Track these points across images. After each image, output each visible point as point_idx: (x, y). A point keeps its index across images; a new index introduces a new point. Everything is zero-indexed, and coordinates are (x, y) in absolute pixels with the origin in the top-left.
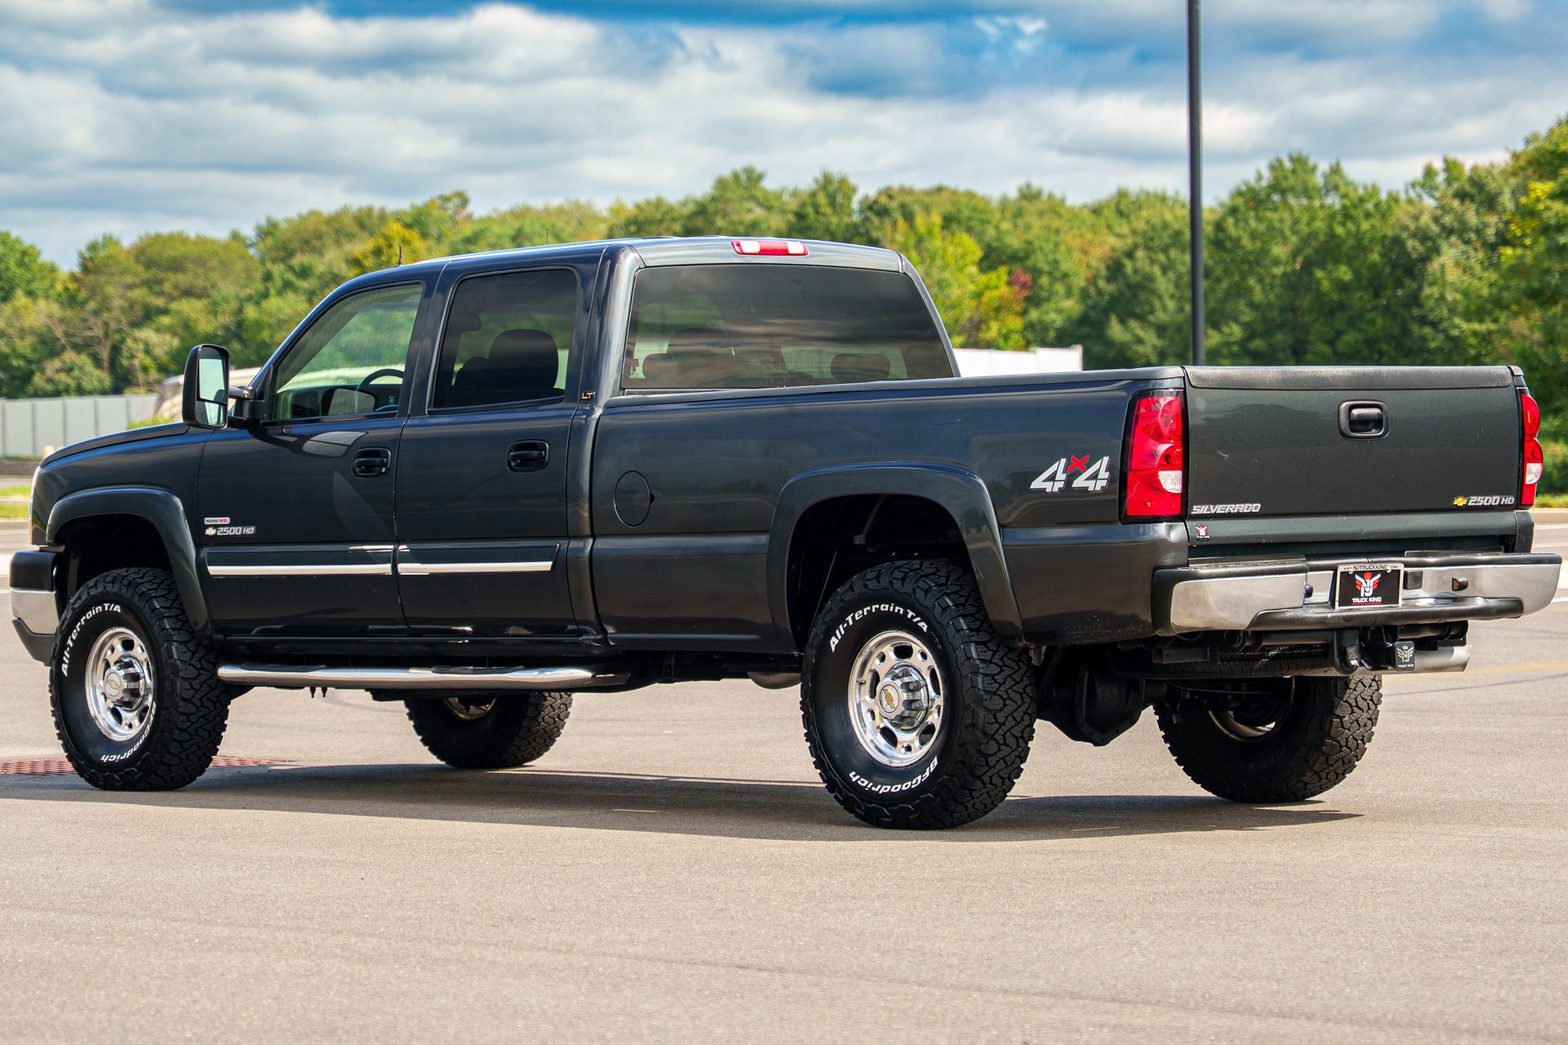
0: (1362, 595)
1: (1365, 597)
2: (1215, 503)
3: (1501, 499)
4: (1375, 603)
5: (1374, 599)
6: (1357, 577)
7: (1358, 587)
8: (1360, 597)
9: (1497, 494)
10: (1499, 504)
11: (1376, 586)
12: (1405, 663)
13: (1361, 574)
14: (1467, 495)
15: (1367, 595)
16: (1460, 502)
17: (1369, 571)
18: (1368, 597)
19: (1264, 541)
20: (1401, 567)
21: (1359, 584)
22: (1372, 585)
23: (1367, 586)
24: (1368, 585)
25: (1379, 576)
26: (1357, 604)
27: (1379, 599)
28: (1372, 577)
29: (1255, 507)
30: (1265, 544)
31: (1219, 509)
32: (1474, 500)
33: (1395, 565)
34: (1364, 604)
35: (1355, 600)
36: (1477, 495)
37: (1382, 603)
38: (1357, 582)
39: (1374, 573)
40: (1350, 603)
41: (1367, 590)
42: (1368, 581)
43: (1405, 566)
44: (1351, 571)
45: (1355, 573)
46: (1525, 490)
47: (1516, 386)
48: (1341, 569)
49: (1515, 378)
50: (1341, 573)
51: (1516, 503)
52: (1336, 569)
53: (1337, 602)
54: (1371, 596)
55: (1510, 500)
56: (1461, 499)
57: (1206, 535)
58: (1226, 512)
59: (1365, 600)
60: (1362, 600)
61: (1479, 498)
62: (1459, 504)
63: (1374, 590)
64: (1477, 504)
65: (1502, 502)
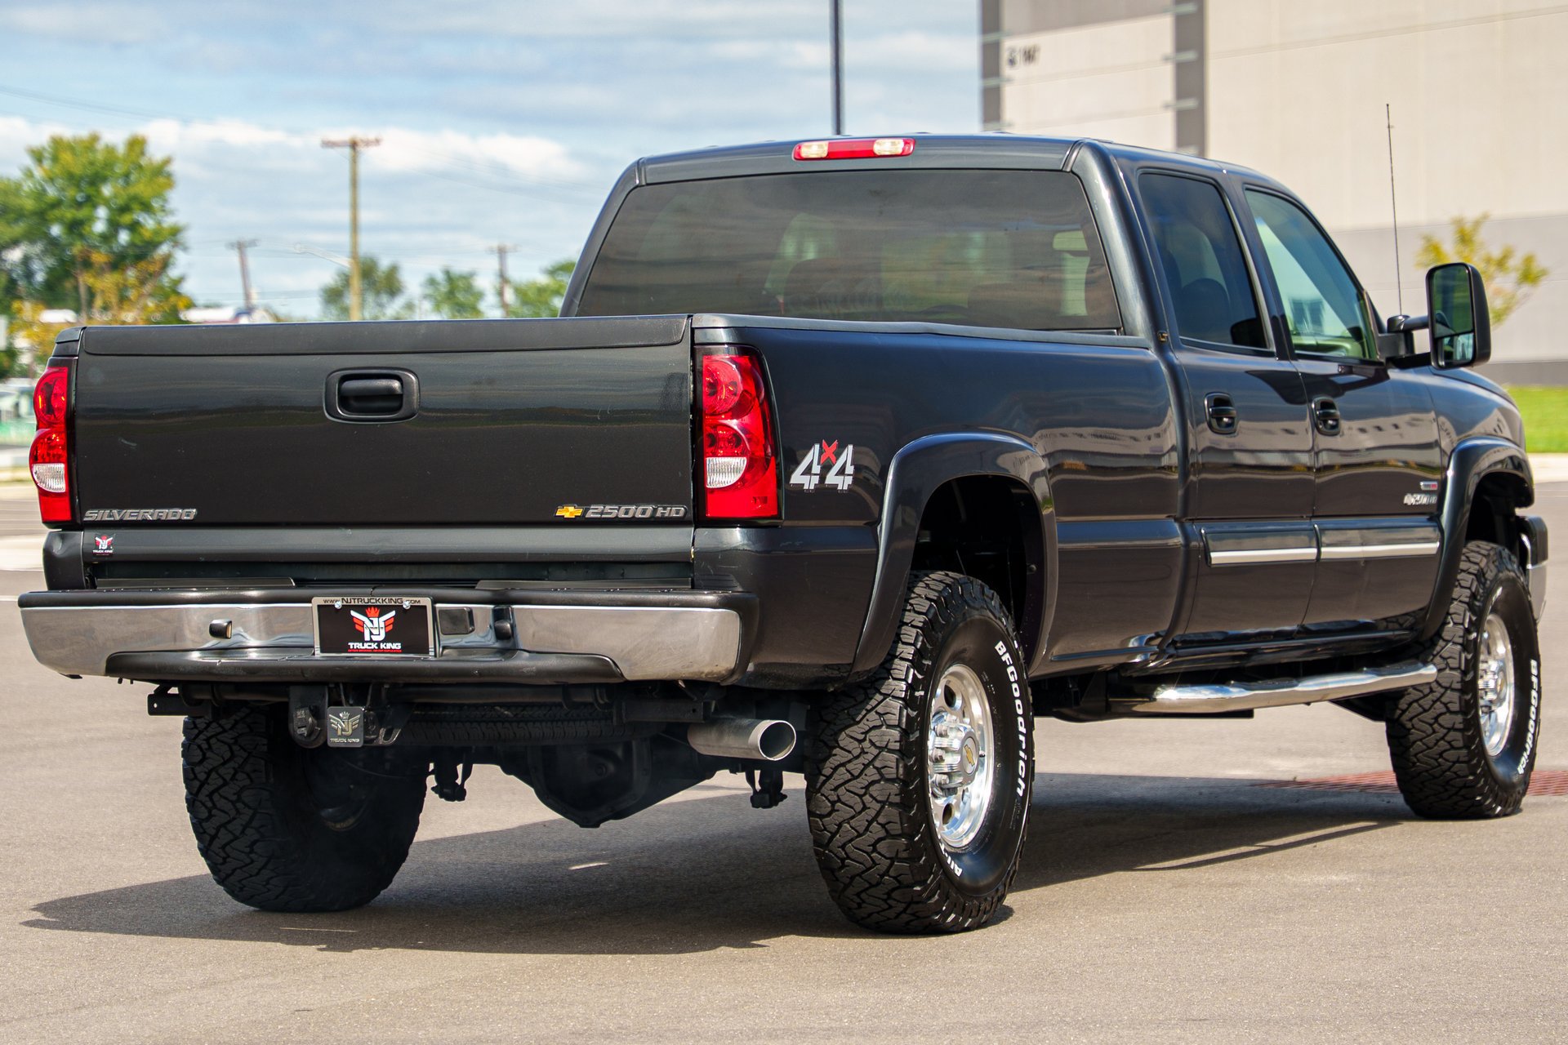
0: (367, 638)
1: (371, 641)
2: (121, 506)
3: (655, 510)
4: (391, 651)
5: (389, 646)
6: (353, 613)
7: (357, 627)
8: (363, 641)
9: (648, 502)
10: (653, 516)
11: (391, 627)
12: (342, 736)
13: (362, 610)
14: (583, 502)
15: (375, 638)
16: (569, 512)
17: (375, 606)
18: (379, 643)
19: (202, 559)
20: (426, 602)
21: (361, 623)
22: (382, 625)
23: (375, 628)
24: (376, 625)
25: (393, 613)
26: (358, 651)
27: (397, 646)
28: (379, 617)
29: (191, 513)
30: (203, 562)
31: (130, 514)
32: (594, 512)
33: (417, 599)
34: (373, 651)
35: (359, 645)
36: (605, 503)
37: (403, 651)
38: (355, 620)
39: (383, 610)
40: (347, 649)
41: (375, 632)
42: (375, 620)
43: (435, 601)
44: (338, 605)
45: (347, 608)
46: (710, 497)
47: (693, 343)
48: (318, 601)
49: (696, 331)
50: (319, 606)
51: (690, 516)
52: (310, 602)
53: (317, 645)
54: (383, 641)
55: (676, 511)
56: (571, 509)
57: (108, 548)
58: (140, 518)
59: (374, 646)
60: (366, 646)
61: (608, 507)
62: (567, 515)
63: (386, 633)
64: (603, 516)
65: (658, 514)
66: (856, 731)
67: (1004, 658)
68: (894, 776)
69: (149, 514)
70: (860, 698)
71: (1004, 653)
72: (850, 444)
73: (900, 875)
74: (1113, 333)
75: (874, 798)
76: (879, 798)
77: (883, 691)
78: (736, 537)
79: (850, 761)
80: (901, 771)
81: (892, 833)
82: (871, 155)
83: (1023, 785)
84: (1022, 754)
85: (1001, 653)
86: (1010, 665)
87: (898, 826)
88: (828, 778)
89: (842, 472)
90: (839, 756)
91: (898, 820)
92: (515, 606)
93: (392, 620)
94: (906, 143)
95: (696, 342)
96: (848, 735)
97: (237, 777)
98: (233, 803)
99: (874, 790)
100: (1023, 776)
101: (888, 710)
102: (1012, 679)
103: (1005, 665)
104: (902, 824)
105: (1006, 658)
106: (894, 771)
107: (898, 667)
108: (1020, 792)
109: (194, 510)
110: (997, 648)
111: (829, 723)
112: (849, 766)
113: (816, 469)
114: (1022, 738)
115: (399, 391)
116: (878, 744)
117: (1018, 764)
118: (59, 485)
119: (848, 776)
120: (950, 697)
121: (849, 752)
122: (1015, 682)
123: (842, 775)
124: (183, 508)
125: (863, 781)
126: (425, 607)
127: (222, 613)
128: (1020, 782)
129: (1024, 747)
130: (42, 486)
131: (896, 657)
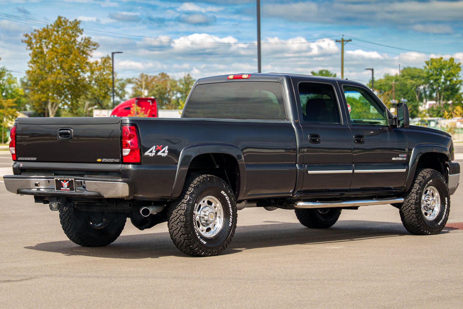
0: (64, 187)
1: (65, 188)
3: (114, 160)
6: (62, 181)
7: (62, 185)
8: (63, 188)
9: (113, 158)
10: (114, 162)
11: (68, 185)
12: (54, 208)
13: (63, 181)
14: (102, 158)
15: (65, 187)
16: (99, 160)
17: (65, 180)
18: (66, 188)
19: (37, 169)
20: (73, 179)
22: (66, 184)
23: (65, 184)
25: (68, 182)
26: (62, 190)
27: (69, 189)
29: (35, 159)
31: (26, 159)
32: (104, 160)
36: (105, 158)
37: (70, 190)
38: (62, 183)
39: (67, 181)
40: (60, 189)
41: (65, 186)
42: (65, 183)
43: (75, 179)
44: (59, 180)
45: (60, 180)
46: (124, 158)
47: (121, 123)
48: (55, 179)
49: (122, 120)
50: (56, 180)
51: (121, 161)
52: (54, 179)
53: (55, 188)
54: (67, 188)
55: (118, 160)
56: (99, 159)
57: (22, 166)
58: (27, 160)
59: (65, 189)
60: (64, 189)
61: (106, 159)
62: (99, 161)
63: (67, 186)
64: (105, 161)
65: (115, 161)
66: (176, 210)
67: (224, 195)
68: (183, 221)
69: (29, 159)
70: (178, 203)
71: (224, 194)
72: (167, 146)
73: (187, 243)
74: (285, 120)
75: (179, 226)
76: (180, 226)
77: (182, 202)
78: (130, 167)
79: (175, 217)
80: (184, 220)
81: (183, 234)
82: (241, 78)
83: (231, 224)
84: (231, 217)
85: (223, 193)
86: (226, 196)
87: (184, 232)
88: (171, 221)
89: (164, 152)
90: (173, 216)
91: (184, 231)
92: (85, 181)
93: (68, 183)
94: (249, 75)
95: (122, 123)
96: (174, 211)
97: (68, 216)
98: (67, 222)
99: (179, 224)
100: (231, 222)
101: (182, 206)
102: (227, 199)
103: (225, 196)
104: (185, 232)
105: (225, 195)
106: (183, 220)
107: (186, 196)
108: (230, 225)
109: (36, 158)
110: (221, 192)
111: (172, 208)
112: (174, 218)
113: (154, 151)
114: (231, 213)
115: (70, 133)
116: (180, 213)
117: (230, 219)
118: (14, 152)
119: (174, 221)
120: (210, 203)
121: (174, 215)
122: (228, 200)
123: (173, 220)
124: (34, 157)
125: (177, 222)
126: (73, 181)
127: (38, 181)
128: (230, 223)
129: (232, 215)
130: (12, 153)
131: (186, 194)
